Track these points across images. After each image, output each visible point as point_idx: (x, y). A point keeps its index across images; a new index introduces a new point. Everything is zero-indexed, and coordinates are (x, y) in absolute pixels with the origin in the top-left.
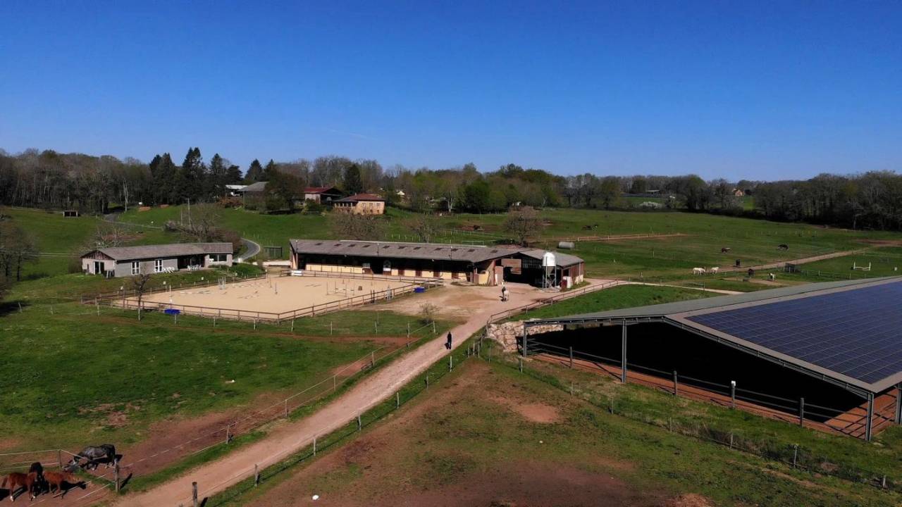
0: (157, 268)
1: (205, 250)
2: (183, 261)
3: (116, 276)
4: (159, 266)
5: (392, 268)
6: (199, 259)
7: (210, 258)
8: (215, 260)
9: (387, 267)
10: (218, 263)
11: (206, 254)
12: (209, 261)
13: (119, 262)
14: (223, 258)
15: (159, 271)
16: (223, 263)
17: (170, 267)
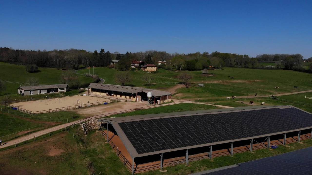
0: (39, 93)
1: (58, 87)
2: (49, 90)
3: (24, 95)
4: (40, 92)
5: (114, 94)
6: (56, 90)
7: (60, 89)
8: (61, 90)
9: (113, 94)
10: (62, 91)
11: (58, 88)
12: (59, 90)
13: (25, 91)
14: (63, 89)
15: (40, 93)
16: (63, 91)
17: (44, 92)
